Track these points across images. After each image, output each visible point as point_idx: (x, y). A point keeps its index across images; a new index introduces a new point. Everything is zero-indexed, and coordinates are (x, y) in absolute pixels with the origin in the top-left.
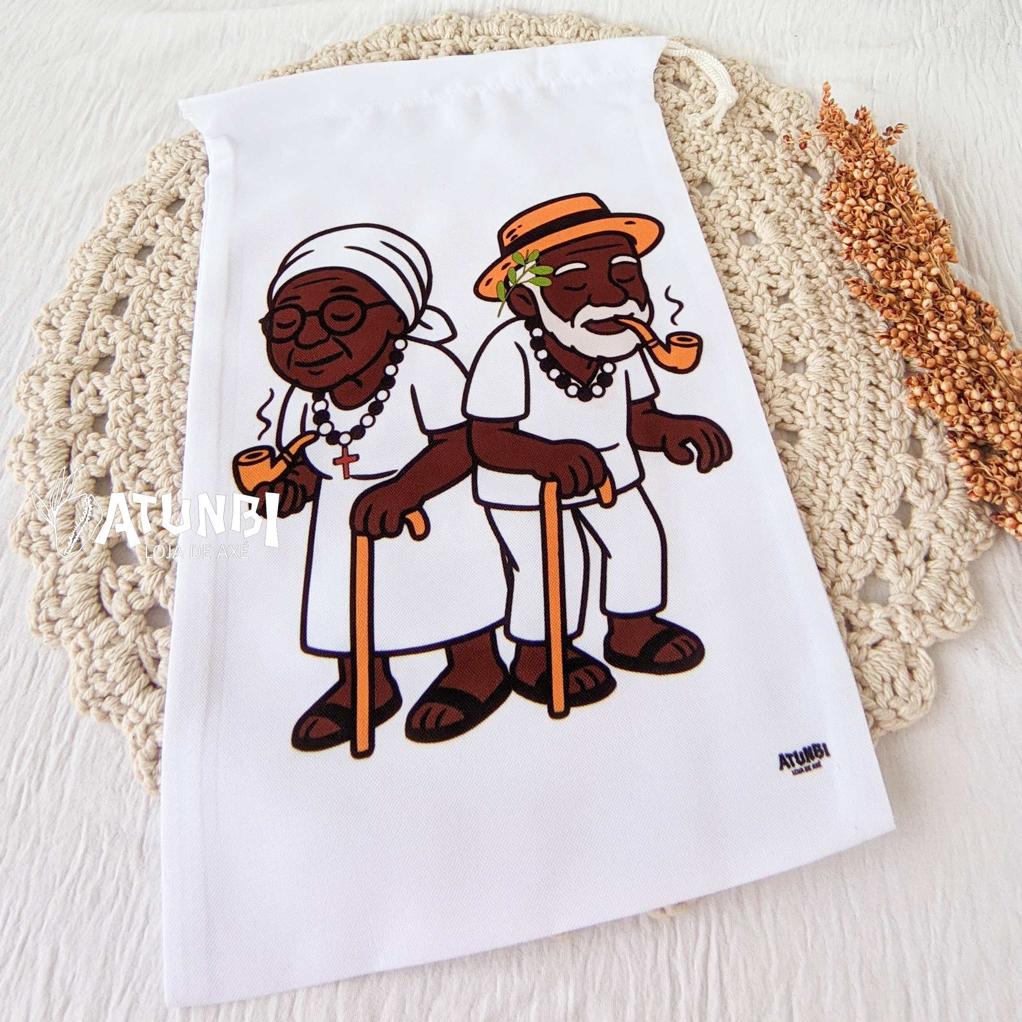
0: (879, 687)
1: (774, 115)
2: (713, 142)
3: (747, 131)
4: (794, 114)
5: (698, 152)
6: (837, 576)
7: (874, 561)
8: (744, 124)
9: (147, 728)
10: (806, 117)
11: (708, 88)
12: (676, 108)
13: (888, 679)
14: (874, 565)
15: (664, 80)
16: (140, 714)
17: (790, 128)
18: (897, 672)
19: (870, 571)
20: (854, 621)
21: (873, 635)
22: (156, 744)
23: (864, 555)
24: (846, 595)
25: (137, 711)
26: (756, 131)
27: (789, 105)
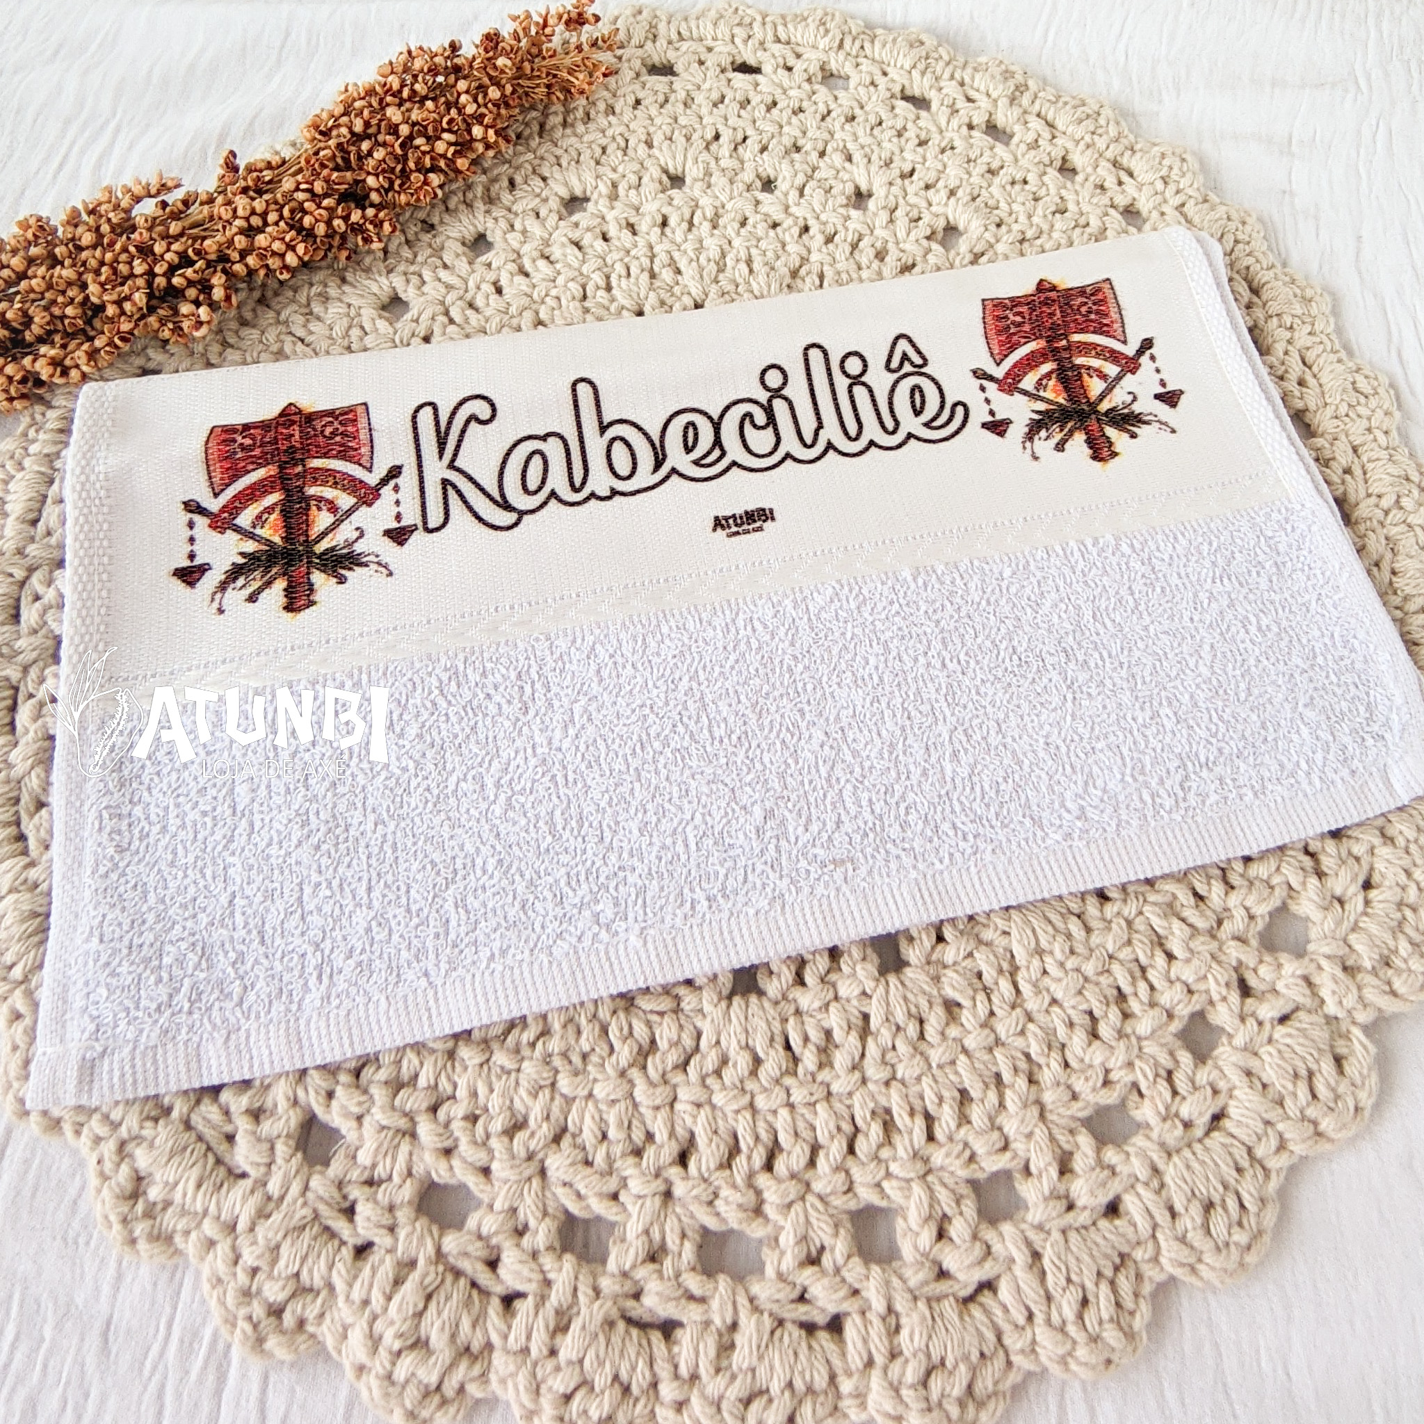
0: (1290, 1086)
1: (1140, 188)
2: (1045, 227)
3: (1099, 211)
4: (1172, 188)
5: (1022, 241)
6: (1226, 910)
7: (1285, 887)
8: (1095, 200)
9: (123, 1144)
10: (1190, 192)
11: (1041, 142)
12: (990, 171)
13: (1304, 1073)
14: (1284, 894)
15: (971, 127)
16: (112, 1123)
17: (1165, 209)
18: (1317, 1062)
19: (1278, 903)
20: (1252, 981)
21: (1281, 1002)
22: (136, 1171)
23: (1270, 876)
24: (1238, 939)
25: (106, 1117)
26: (1112, 211)
27: (1164, 172)
